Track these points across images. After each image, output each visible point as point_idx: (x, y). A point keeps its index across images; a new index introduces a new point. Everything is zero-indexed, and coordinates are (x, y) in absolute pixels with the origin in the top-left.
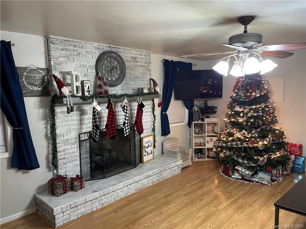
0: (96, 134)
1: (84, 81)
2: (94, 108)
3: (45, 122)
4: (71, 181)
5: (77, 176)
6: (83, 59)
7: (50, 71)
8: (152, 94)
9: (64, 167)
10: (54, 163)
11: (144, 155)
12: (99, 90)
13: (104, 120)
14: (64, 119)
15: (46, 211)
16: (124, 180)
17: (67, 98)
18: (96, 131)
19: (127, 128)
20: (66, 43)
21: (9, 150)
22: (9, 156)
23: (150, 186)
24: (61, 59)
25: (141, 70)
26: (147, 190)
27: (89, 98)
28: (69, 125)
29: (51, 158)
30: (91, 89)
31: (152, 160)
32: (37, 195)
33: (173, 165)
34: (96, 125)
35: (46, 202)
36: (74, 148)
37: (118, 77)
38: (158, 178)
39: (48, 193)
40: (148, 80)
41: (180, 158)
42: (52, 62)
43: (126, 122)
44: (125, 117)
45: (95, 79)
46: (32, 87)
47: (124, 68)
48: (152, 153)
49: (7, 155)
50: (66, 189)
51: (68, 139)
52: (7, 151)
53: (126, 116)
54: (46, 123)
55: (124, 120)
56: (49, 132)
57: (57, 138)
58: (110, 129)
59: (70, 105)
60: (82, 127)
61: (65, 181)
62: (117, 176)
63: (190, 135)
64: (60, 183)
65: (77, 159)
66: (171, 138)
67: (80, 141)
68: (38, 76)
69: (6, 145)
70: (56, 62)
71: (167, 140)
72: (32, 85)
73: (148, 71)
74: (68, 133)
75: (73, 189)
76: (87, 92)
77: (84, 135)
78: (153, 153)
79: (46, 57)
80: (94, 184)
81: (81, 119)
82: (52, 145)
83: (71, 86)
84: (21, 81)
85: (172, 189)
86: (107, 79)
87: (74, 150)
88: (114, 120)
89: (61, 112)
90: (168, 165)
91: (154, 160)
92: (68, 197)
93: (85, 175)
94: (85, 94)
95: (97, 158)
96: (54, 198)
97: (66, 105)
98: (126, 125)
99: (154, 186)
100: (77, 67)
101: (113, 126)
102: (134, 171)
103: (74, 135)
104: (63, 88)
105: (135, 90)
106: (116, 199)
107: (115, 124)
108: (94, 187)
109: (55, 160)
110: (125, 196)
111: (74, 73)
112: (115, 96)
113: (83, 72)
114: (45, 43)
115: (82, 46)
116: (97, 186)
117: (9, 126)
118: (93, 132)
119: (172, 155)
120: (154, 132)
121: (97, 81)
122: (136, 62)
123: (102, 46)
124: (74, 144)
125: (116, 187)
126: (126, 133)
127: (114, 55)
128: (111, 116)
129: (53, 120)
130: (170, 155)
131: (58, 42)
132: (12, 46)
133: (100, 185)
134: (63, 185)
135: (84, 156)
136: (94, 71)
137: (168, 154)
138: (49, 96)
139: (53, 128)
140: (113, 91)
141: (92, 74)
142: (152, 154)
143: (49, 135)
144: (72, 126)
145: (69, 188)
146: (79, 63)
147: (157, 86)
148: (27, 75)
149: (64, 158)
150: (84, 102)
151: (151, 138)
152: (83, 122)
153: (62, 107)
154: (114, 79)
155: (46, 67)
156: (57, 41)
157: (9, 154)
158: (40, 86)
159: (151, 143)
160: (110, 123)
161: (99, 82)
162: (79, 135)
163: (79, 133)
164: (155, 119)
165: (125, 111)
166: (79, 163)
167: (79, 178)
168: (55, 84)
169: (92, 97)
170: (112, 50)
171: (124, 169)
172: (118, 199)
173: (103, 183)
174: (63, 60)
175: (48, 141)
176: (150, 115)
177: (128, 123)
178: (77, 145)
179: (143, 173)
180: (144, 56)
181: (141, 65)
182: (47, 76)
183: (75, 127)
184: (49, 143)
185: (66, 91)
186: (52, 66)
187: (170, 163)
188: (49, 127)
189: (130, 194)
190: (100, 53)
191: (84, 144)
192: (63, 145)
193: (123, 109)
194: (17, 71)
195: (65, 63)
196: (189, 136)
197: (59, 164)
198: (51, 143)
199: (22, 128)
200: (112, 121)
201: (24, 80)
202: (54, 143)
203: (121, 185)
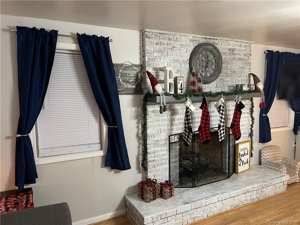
0: (188, 137)
1: (178, 78)
2: (187, 108)
3: (136, 122)
4: (161, 187)
5: (166, 182)
6: (177, 53)
7: (143, 68)
8: (253, 91)
9: (153, 170)
10: (144, 165)
11: (239, 164)
12: (192, 87)
13: (195, 121)
14: (155, 119)
15: (136, 216)
16: (218, 192)
17: (160, 96)
18: (189, 133)
19: (222, 132)
20: (160, 37)
21: (104, 148)
22: (104, 154)
23: (248, 204)
24: (155, 54)
25: (239, 63)
26: (245, 208)
27: (182, 96)
28: (160, 125)
29: (141, 159)
30: (184, 86)
31: (248, 171)
32: (127, 197)
33: (277, 181)
34: (189, 127)
35: (136, 206)
36: (163, 150)
37: (214, 72)
38: (258, 196)
39: (138, 196)
40: (247, 75)
41: (286, 172)
42: (146, 57)
43: (222, 124)
44: (220, 119)
45: (188, 75)
46: (127, 85)
47: (220, 62)
48: (248, 162)
49: (101, 153)
50: (156, 195)
51: (158, 140)
52: (101, 149)
53: (222, 118)
54: (138, 123)
55: (220, 122)
56: (140, 131)
57: (148, 139)
58: (204, 133)
59: (163, 104)
60: (172, 127)
61: (155, 186)
62: (208, 187)
63: (295, 143)
64: (149, 188)
65: (166, 163)
66: (271, 146)
67: (170, 143)
68: (133, 73)
69: (101, 143)
70: (150, 57)
71: (266, 147)
72: (127, 82)
73: (248, 64)
74: (158, 133)
75: (162, 196)
76: (180, 90)
77: (174, 137)
78: (250, 162)
79: (140, 52)
80: (184, 193)
81: (171, 119)
82: (142, 145)
83: (164, 83)
84: (117, 78)
85: (279, 213)
86: (201, 75)
87: (164, 153)
88: (208, 122)
89: (153, 111)
90: (271, 180)
91: (251, 172)
92: (158, 205)
93: (173, 180)
94: (178, 92)
95: (184, 162)
96: (144, 204)
97: (159, 103)
98: (222, 128)
99: (253, 204)
100: (170, 63)
101: (207, 129)
102: (228, 182)
103: (164, 136)
104: (157, 85)
105: (231, 88)
106: (209, 215)
107: (209, 127)
108: (184, 197)
109: (144, 161)
110: (219, 212)
111: (168, 69)
112: (210, 94)
113: (176, 68)
114: (140, 38)
115: (176, 39)
116: (188, 196)
117: (105, 124)
118: (185, 134)
119: (274, 167)
120: (251, 138)
121: (190, 78)
122: (235, 54)
123: (197, 37)
124: (164, 146)
125: (209, 201)
126: (221, 138)
127: (210, 47)
128: (205, 118)
129: (144, 120)
130: (272, 167)
131: (153, 36)
132: (110, 42)
133: (190, 195)
134: (153, 191)
135: (173, 160)
136: (188, 66)
137: (268, 166)
138: (142, 94)
139: (145, 128)
140: (207, 88)
141: (185, 70)
142: (248, 164)
143: (140, 135)
144: (163, 127)
145: (159, 195)
146: (172, 57)
147: (260, 83)
148: (123, 72)
149: (154, 160)
150: (177, 101)
151: (248, 145)
152: (173, 122)
153: (153, 106)
154: (209, 75)
155: (141, 63)
156: (152, 34)
157: (104, 152)
158: (134, 83)
159: (247, 150)
160: (203, 125)
161: (192, 79)
162: (169, 136)
163: (169, 135)
164: (253, 122)
165: (221, 112)
166: (168, 167)
167: (168, 184)
168: (148, 81)
169: (185, 95)
170: (208, 42)
171: (215, 178)
172: (211, 215)
173: (194, 193)
174: (156, 55)
175: (139, 141)
176: (247, 117)
177: (223, 126)
178: (167, 147)
179: (240, 187)
180: (243, 47)
181: (240, 58)
182: (141, 73)
183: (166, 128)
184: (139, 144)
185: (159, 88)
186: (146, 62)
187: (273, 177)
188: (140, 126)
189: (224, 210)
190: (195, 45)
191: (174, 146)
192: (153, 147)
193: (218, 109)
194: (114, 68)
195: (159, 58)
196: (294, 145)
197: (149, 166)
198: (142, 144)
199: (116, 127)
200: (206, 124)
201: (120, 77)
202: (144, 143)
203: (214, 199)
